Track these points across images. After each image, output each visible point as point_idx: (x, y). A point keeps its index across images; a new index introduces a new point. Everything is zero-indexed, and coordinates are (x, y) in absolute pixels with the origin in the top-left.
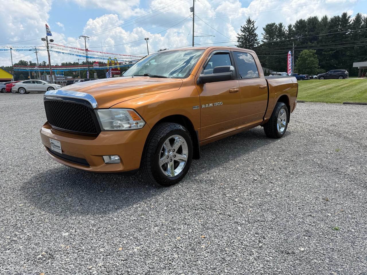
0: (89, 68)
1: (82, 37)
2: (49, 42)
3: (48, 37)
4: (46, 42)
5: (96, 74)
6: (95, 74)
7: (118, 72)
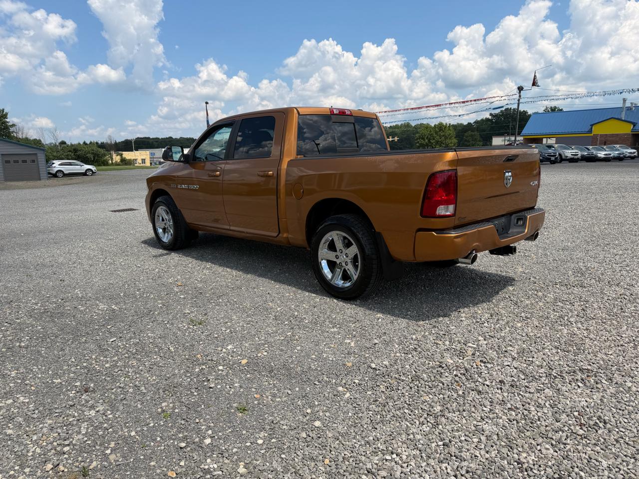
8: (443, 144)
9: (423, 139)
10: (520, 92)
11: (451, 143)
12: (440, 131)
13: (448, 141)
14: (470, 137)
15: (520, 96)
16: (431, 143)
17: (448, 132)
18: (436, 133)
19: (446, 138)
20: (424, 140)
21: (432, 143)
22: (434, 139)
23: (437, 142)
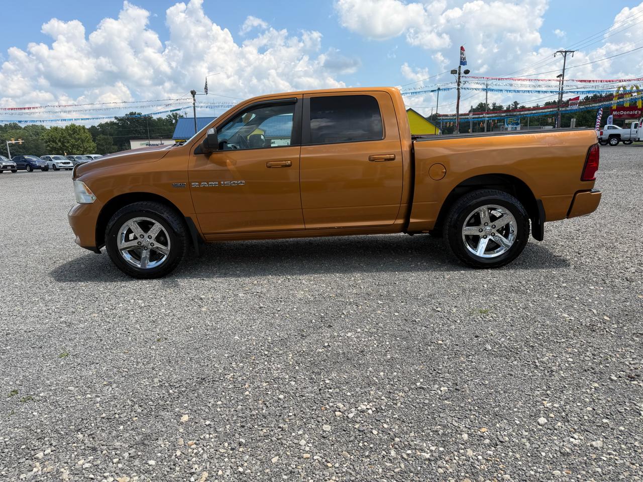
0: (558, 109)
1: (560, 53)
2: (462, 74)
3: (462, 66)
4: (457, 75)
5: (575, 120)
6: (572, 120)
7: (636, 112)
8: (81, 147)
9: (54, 141)
10: (194, 97)
11: (90, 147)
12: (74, 133)
13: (86, 144)
14: (103, 141)
15: (194, 100)
16: (65, 146)
17: (83, 136)
18: (70, 135)
19: (83, 141)
20: (57, 144)
21: (68, 147)
22: (68, 142)
23: (73, 146)
